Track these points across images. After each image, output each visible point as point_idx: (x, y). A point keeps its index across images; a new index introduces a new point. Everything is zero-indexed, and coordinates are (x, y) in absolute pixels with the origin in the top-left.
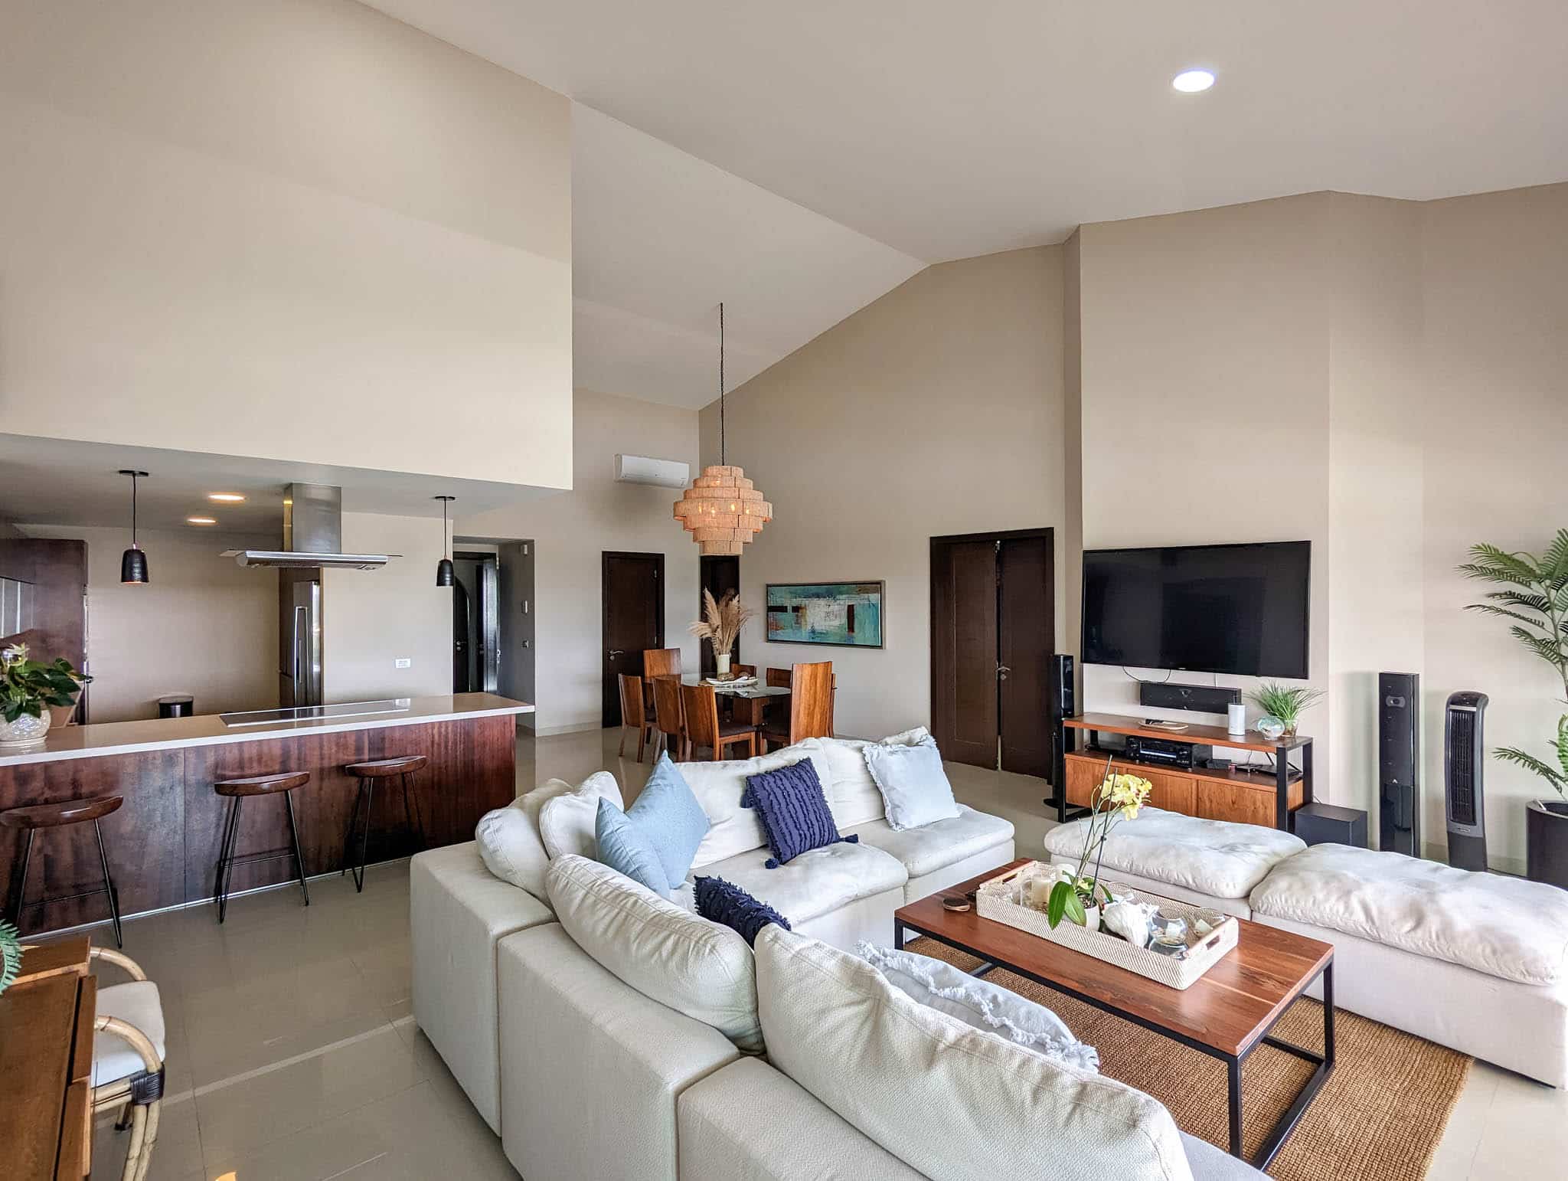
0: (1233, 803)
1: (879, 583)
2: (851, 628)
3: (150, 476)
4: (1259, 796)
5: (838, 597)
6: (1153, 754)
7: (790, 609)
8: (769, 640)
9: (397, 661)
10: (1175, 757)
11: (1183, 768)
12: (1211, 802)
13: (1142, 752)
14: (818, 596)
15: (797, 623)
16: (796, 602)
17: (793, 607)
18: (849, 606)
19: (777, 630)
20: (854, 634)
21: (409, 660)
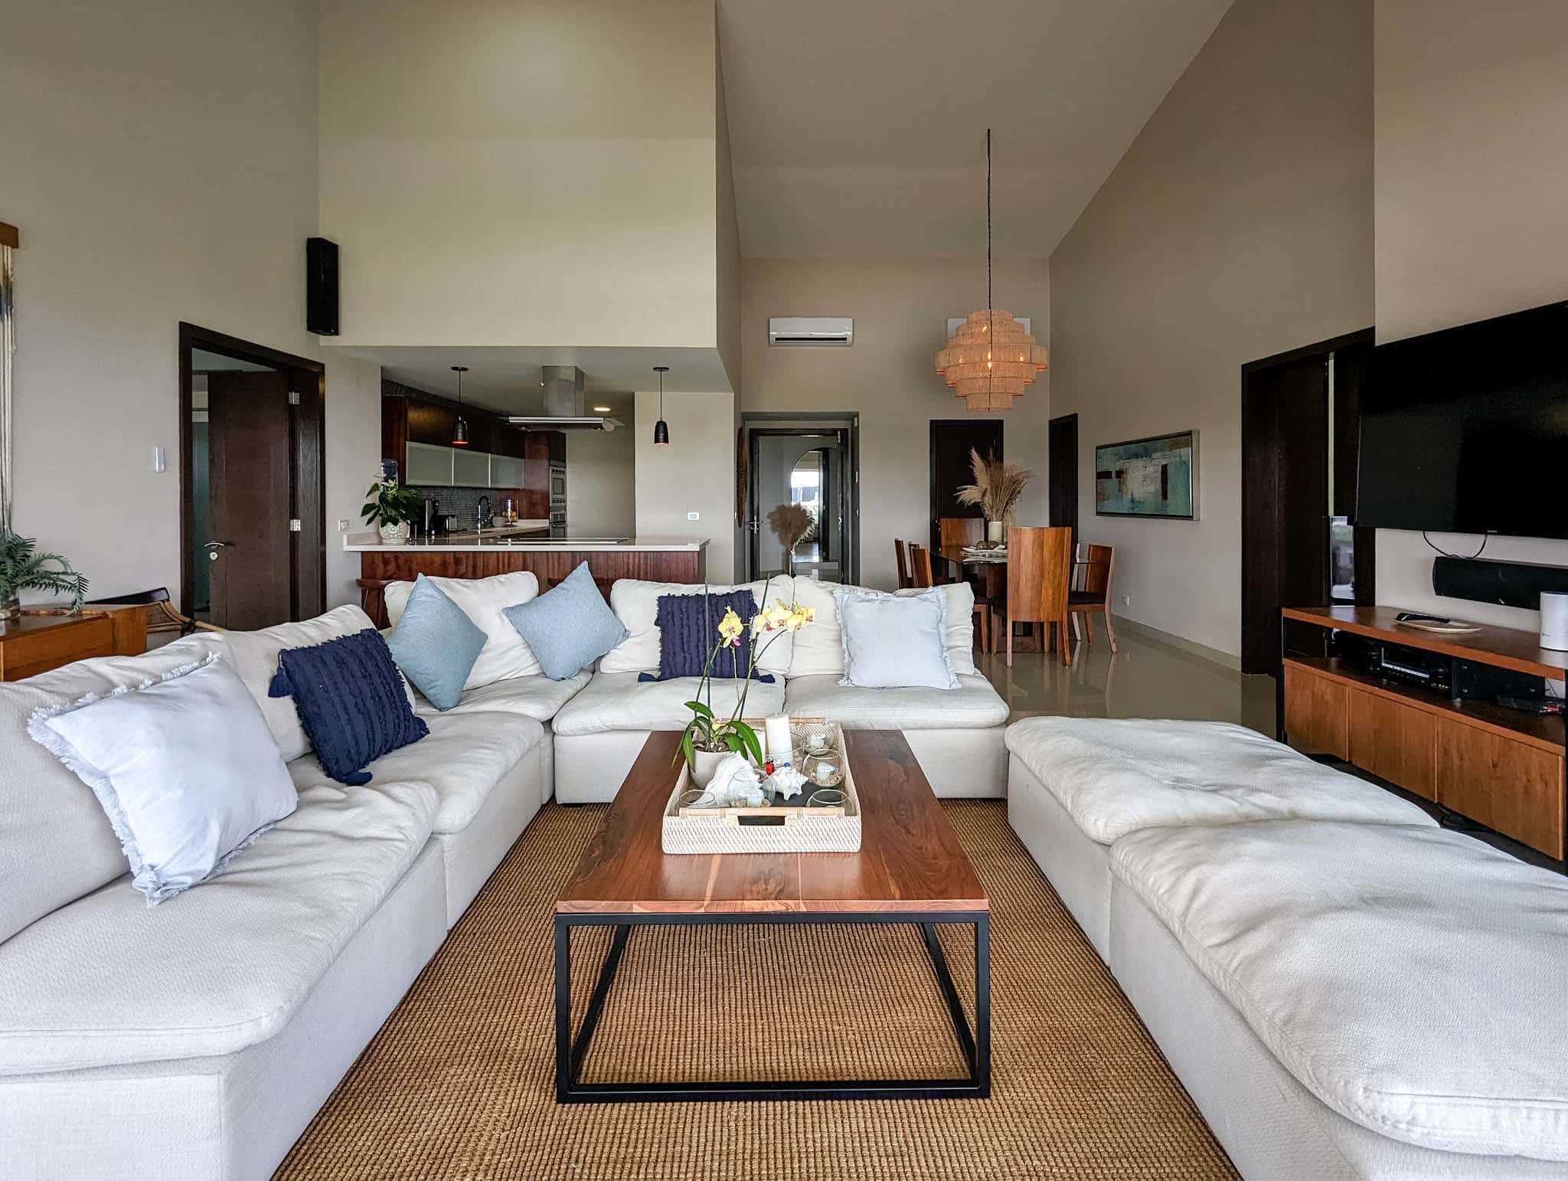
0: (1495, 766)
1: (1189, 433)
2: (1165, 495)
3: (469, 371)
4: (1535, 759)
5: (1153, 456)
6: (1398, 668)
7: (1114, 475)
8: (1098, 513)
9: (689, 514)
10: (1427, 676)
11: (1443, 699)
12: (1462, 759)
13: (1383, 664)
14: (1137, 456)
15: (1120, 491)
16: (1119, 465)
17: (1117, 472)
18: (1163, 466)
19: (1104, 500)
20: (1168, 502)
21: (698, 514)
